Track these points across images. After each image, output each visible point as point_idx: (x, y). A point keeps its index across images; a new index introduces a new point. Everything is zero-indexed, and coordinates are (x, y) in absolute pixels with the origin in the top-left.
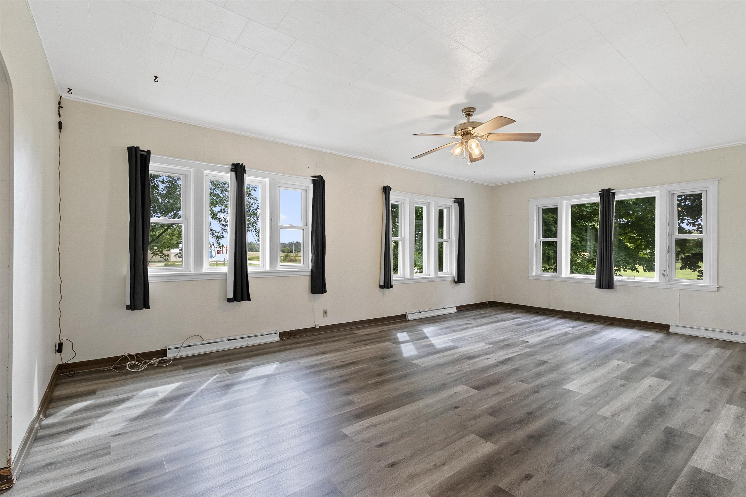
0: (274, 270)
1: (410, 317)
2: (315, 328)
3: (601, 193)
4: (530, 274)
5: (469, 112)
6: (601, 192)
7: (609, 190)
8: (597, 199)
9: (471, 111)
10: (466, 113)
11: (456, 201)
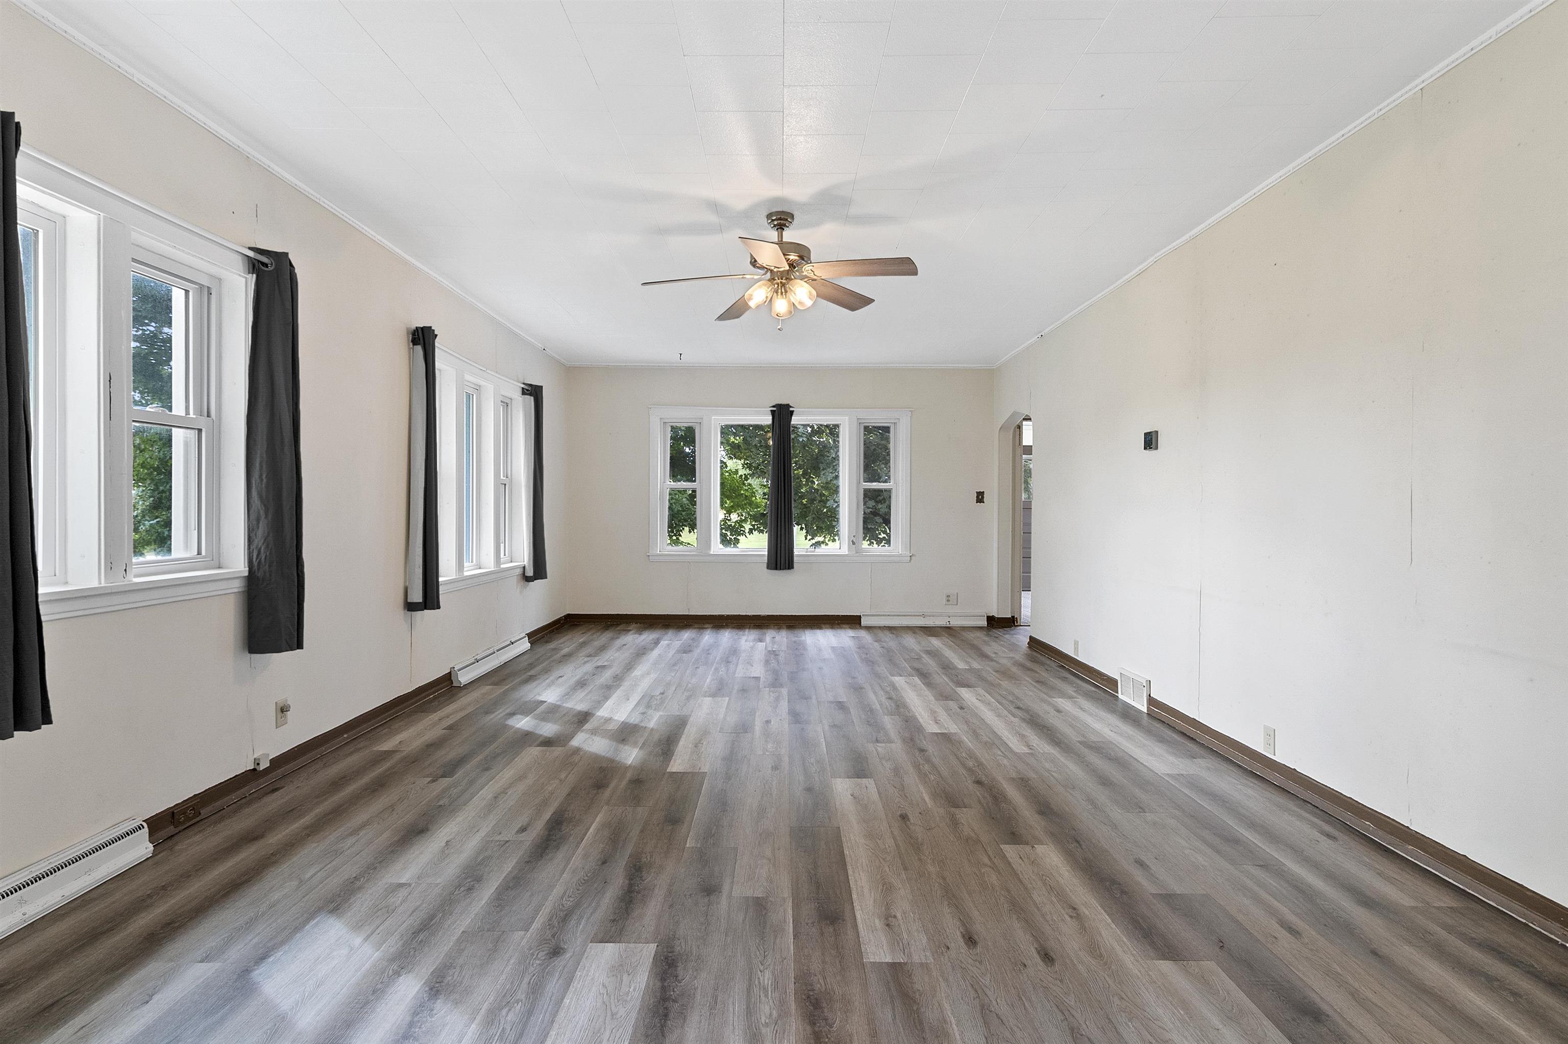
0: (119, 582)
1: (464, 678)
2: (254, 770)
3: (774, 411)
4: (651, 552)
5: (785, 222)
6: (775, 409)
7: (788, 406)
8: (767, 420)
9: (789, 220)
10: (779, 221)
11: (527, 390)
